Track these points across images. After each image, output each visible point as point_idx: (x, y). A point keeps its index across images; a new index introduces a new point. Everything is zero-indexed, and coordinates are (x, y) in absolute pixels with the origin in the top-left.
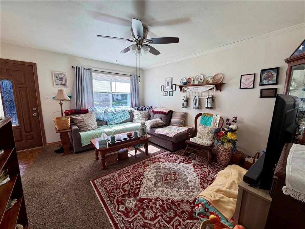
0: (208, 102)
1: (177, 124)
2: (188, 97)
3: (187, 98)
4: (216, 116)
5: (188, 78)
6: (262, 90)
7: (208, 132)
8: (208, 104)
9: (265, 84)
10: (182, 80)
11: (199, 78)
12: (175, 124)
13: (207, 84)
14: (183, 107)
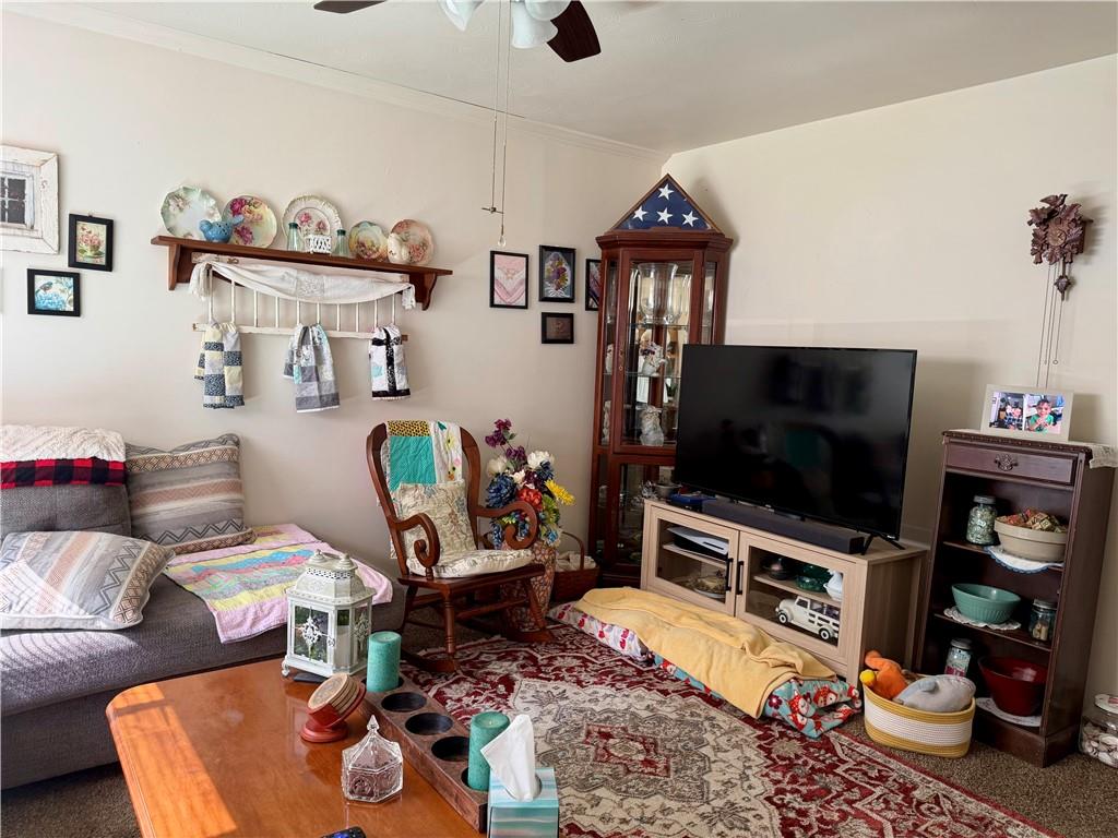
0: (390, 361)
1: (221, 531)
2: (246, 330)
3: (244, 339)
4: (442, 427)
5: (228, 199)
6: (545, 316)
7: (450, 511)
8: (391, 373)
9: (550, 296)
10: (174, 196)
11: (308, 218)
12: (201, 535)
13: (365, 261)
14: (217, 400)
